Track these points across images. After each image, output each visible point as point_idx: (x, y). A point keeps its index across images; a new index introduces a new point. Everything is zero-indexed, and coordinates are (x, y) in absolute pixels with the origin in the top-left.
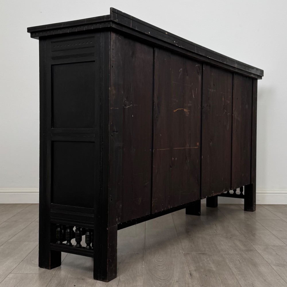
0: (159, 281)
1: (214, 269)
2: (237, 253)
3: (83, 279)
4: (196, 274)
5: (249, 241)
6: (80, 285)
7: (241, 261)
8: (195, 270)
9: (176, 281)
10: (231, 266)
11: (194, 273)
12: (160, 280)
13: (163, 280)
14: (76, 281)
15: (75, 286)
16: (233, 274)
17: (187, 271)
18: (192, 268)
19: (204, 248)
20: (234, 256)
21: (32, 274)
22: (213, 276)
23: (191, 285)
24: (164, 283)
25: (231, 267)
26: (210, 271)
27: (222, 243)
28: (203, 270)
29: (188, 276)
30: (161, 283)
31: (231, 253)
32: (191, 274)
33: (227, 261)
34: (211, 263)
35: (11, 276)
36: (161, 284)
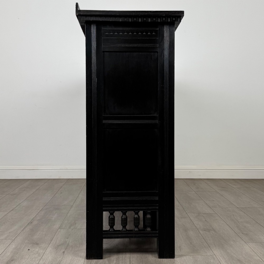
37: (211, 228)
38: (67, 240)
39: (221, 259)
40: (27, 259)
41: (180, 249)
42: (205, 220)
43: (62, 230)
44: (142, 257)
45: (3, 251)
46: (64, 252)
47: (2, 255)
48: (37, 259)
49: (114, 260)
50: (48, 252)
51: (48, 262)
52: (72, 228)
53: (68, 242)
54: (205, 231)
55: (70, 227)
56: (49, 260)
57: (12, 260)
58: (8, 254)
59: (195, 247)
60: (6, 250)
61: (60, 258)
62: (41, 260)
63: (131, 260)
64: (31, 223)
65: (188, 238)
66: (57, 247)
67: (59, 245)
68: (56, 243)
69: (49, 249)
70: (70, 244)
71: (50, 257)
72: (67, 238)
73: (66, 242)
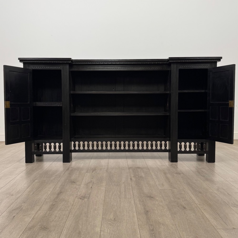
1: (143, 176)
2: (157, 167)
3: (74, 182)
4: (133, 179)
6: (73, 186)
7: (158, 171)
8: (134, 177)
9: (123, 183)
10: (153, 174)
12: (114, 182)
13: (116, 182)
14: (71, 183)
16: (153, 178)
17: (129, 177)
18: (132, 176)
22: (143, 180)
23: (131, 184)
24: (117, 184)
26: (141, 177)
28: (138, 177)
29: (129, 180)
32: (131, 179)
33: (151, 172)
35: (36, 181)
36: (115, 184)
37: (181, 172)
38: (92, 180)
39: (189, 191)
40: (70, 192)
41: (163, 185)
43: (88, 173)
45: (54, 187)
46: (92, 187)
47: (54, 190)
48: (76, 192)
49: (123, 192)
51: (83, 193)
52: (94, 172)
53: (93, 181)
54: (177, 174)
55: (93, 172)
57: (61, 193)
58: (58, 189)
59: (172, 184)
60: (56, 186)
61: (90, 191)
62: (78, 192)
63: (133, 192)
64: (68, 169)
65: (167, 178)
66: (87, 184)
67: (88, 183)
68: (86, 182)
69: (82, 186)
70: (95, 182)
71: (83, 190)
72: (92, 179)
73: (92, 181)
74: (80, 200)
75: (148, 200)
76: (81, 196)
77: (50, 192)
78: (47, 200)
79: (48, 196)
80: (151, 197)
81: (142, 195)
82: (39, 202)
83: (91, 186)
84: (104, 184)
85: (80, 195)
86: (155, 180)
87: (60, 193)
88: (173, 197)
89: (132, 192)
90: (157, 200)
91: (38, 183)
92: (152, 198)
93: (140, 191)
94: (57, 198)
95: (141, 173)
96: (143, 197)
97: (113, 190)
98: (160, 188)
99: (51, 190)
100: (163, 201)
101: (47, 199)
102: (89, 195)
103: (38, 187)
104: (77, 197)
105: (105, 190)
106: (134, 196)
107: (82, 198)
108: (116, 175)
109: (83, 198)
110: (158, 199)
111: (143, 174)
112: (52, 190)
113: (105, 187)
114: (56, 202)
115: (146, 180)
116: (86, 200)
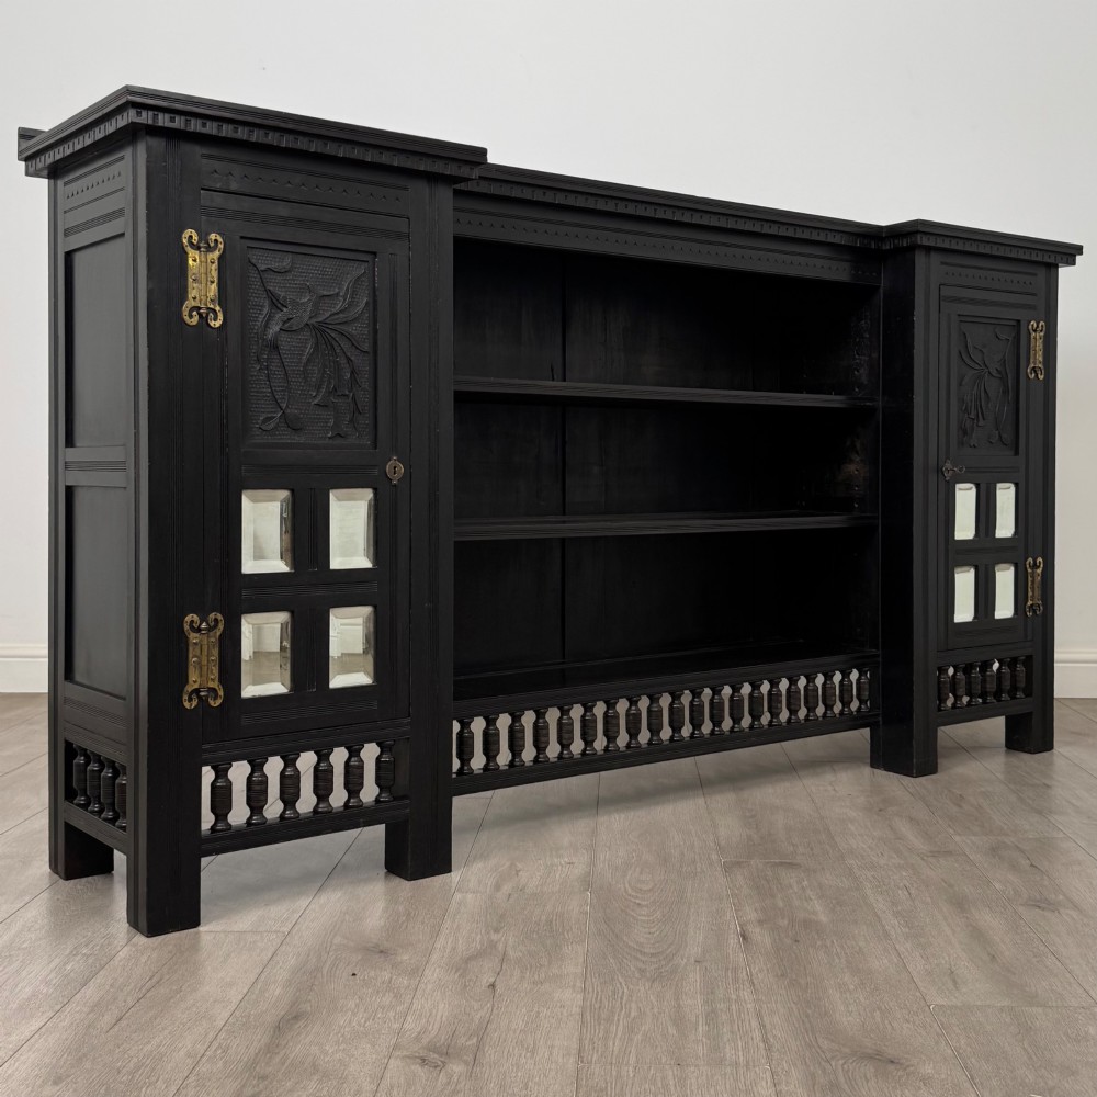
0: (637, 959)
1: (823, 918)
2: (902, 862)
3: (381, 952)
4: (762, 937)
5: (941, 822)
6: (372, 974)
7: (912, 891)
8: (760, 922)
9: (692, 959)
10: (880, 905)
11: (756, 933)
12: (639, 956)
13: (652, 955)
14: (360, 957)
15: (354, 975)
16: (887, 935)
17: (732, 927)
18: (750, 914)
19: (794, 845)
20: (890, 873)
21: (213, 935)
22: (819, 943)
23: (744, 973)
24: (654, 966)
25: (879, 912)
26: (808, 924)
27: (853, 828)
28: (786, 922)
29: (733, 941)
30: (643, 967)
31: (882, 862)
32: (744, 937)
33: (869, 892)
34: (813, 898)
37: (1061, 897)
38: (495, 937)
40: (354, 1014)
41: (955, 982)
42: (1032, 865)
43: (469, 896)
44: (809, 1011)
45: (253, 977)
46: (493, 986)
47: (254, 997)
48: (391, 1014)
49: (697, 1023)
50: (430, 987)
51: (437, 1026)
52: (506, 889)
53: (500, 947)
54: (1039, 907)
55: (498, 887)
56: (438, 1017)
57: (297, 1018)
58: (277, 993)
59: (1014, 974)
60: (263, 976)
61: (482, 1009)
62: (409, 1018)
63: (766, 1022)
65: (978, 935)
66: (463, 966)
67: (469, 959)
68: (454, 949)
69: (433, 974)
70: (511, 953)
71: (441, 1006)
72: (496, 931)
73: (493, 945)
74: (417, 1068)
75: (867, 1081)
76: (425, 1041)
77: (226, 1014)
78: (204, 1068)
79: (211, 1035)
80: (886, 1061)
81: (825, 1044)
82: (154, 1079)
83: (492, 980)
84: (572, 967)
85: (418, 1039)
86: (902, 949)
87: (291, 1019)
88: (1030, 1058)
89: (754, 1023)
90: (926, 1081)
91: (154, 949)
92: (891, 1067)
93: (807, 1016)
94: (270, 1049)
95: (809, 899)
96: (829, 1057)
97: (633, 1006)
98: (940, 1001)
99: (235, 1001)
100: (967, 1085)
101: (204, 1059)
102: (475, 1040)
103: (155, 979)
104: (396, 1047)
105: (583, 1008)
106: (769, 1049)
107: (433, 1056)
108: (644, 911)
109: (435, 1056)
110: (928, 1069)
111: (818, 906)
112: (240, 997)
113: (579, 984)
114: (264, 1078)
115: (842, 947)
116: (457, 1068)
